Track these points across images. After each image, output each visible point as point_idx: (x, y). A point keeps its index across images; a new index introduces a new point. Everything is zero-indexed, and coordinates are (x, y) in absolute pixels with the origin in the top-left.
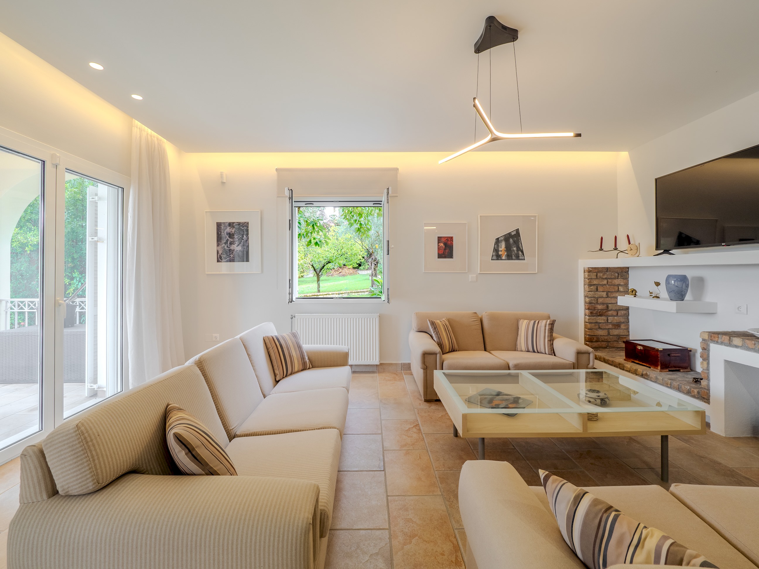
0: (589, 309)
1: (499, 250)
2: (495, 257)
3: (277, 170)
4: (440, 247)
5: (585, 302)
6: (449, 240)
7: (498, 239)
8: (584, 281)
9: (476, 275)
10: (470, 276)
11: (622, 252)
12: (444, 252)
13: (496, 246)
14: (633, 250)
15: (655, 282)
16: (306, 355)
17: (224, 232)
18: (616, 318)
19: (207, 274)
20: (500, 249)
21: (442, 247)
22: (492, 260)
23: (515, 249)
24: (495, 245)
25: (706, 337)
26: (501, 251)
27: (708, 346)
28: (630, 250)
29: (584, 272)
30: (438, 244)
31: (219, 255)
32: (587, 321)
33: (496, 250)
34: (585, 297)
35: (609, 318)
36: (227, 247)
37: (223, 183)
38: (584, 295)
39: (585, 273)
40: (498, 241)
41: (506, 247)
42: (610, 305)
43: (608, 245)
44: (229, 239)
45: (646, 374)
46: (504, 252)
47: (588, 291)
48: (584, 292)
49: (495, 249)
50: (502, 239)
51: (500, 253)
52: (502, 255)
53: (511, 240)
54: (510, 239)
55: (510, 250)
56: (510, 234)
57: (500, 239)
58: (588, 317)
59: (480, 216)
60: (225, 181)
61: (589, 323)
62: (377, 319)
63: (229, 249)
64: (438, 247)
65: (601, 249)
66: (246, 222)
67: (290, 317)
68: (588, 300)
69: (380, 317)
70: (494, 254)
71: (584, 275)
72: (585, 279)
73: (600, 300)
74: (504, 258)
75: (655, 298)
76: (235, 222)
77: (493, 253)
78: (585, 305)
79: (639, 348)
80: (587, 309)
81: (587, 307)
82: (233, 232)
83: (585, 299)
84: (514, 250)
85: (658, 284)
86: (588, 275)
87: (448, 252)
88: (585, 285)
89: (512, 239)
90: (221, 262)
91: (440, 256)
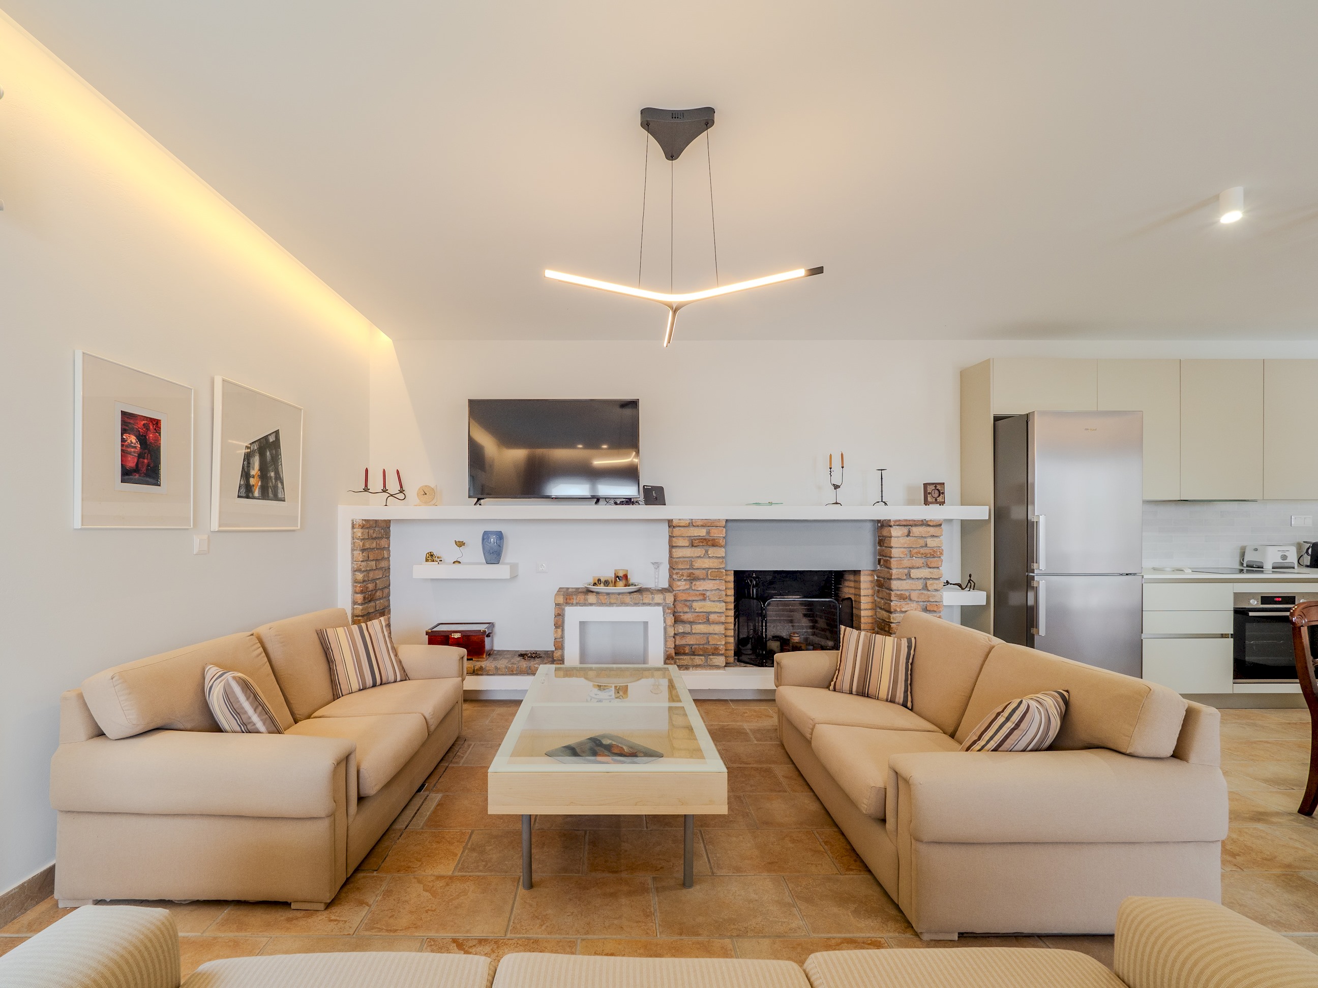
0: (362, 592)
1: (249, 474)
2: (243, 491)
4: (127, 445)
5: (355, 581)
6: (149, 426)
7: (248, 448)
8: (353, 543)
9: (207, 536)
10: (195, 538)
11: (392, 495)
12: (136, 463)
13: (245, 463)
14: (428, 494)
15: (455, 541)
18: (381, 601)
20: (253, 473)
21: (131, 446)
22: (237, 496)
23: (272, 474)
24: (244, 461)
25: (561, 600)
26: (253, 477)
27: (563, 610)
28: (423, 495)
29: (353, 527)
30: (121, 435)
32: (358, 612)
33: (246, 475)
34: (355, 571)
35: (377, 602)
38: (353, 568)
39: (355, 530)
40: (249, 453)
41: (261, 469)
42: (377, 582)
43: (376, 483)
45: (481, 668)
46: (257, 479)
47: (362, 561)
48: (352, 563)
49: (244, 470)
50: (255, 448)
51: (251, 481)
52: (254, 486)
53: (268, 453)
55: (266, 475)
56: (266, 438)
57: (251, 449)
58: (361, 607)
61: (362, 616)
64: (122, 446)
65: (366, 489)
68: (360, 576)
70: (242, 483)
71: (354, 533)
72: (354, 539)
73: (371, 575)
74: (257, 493)
75: (457, 563)
77: (240, 481)
78: (354, 587)
79: (456, 637)
80: (357, 593)
81: (358, 589)
83: (354, 575)
84: (271, 477)
85: (460, 544)
86: (362, 533)
87: (147, 465)
88: (353, 550)
89: (269, 451)
91: (128, 475)
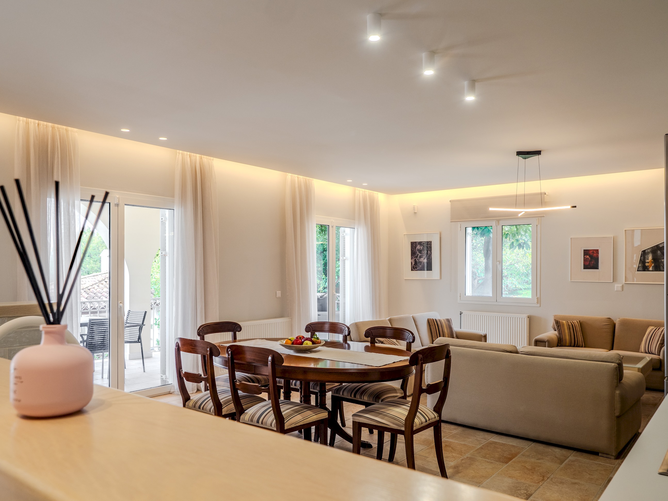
2: (641, 269)
3: (450, 201)
4: (586, 259)
6: (595, 252)
7: (644, 251)
9: (622, 285)
10: (616, 285)
12: (589, 264)
16: (454, 333)
17: (415, 249)
19: (405, 279)
21: (588, 259)
22: (638, 271)
30: (584, 256)
31: (412, 265)
36: (418, 260)
37: (415, 213)
40: (644, 253)
44: (419, 254)
46: (651, 263)
49: (641, 261)
50: (649, 251)
51: (647, 264)
52: (648, 266)
54: (658, 251)
57: (646, 251)
59: (625, 230)
60: (416, 212)
62: (525, 319)
63: (419, 261)
64: (584, 259)
66: (430, 241)
67: (460, 313)
69: (530, 319)
74: (651, 269)
76: (422, 242)
77: (639, 265)
82: (421, 249)
87: (594, 263)
89: (660, 251)
90: (414, 271)
91: (586, 267)
